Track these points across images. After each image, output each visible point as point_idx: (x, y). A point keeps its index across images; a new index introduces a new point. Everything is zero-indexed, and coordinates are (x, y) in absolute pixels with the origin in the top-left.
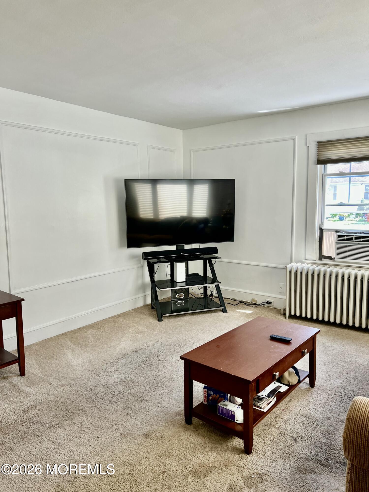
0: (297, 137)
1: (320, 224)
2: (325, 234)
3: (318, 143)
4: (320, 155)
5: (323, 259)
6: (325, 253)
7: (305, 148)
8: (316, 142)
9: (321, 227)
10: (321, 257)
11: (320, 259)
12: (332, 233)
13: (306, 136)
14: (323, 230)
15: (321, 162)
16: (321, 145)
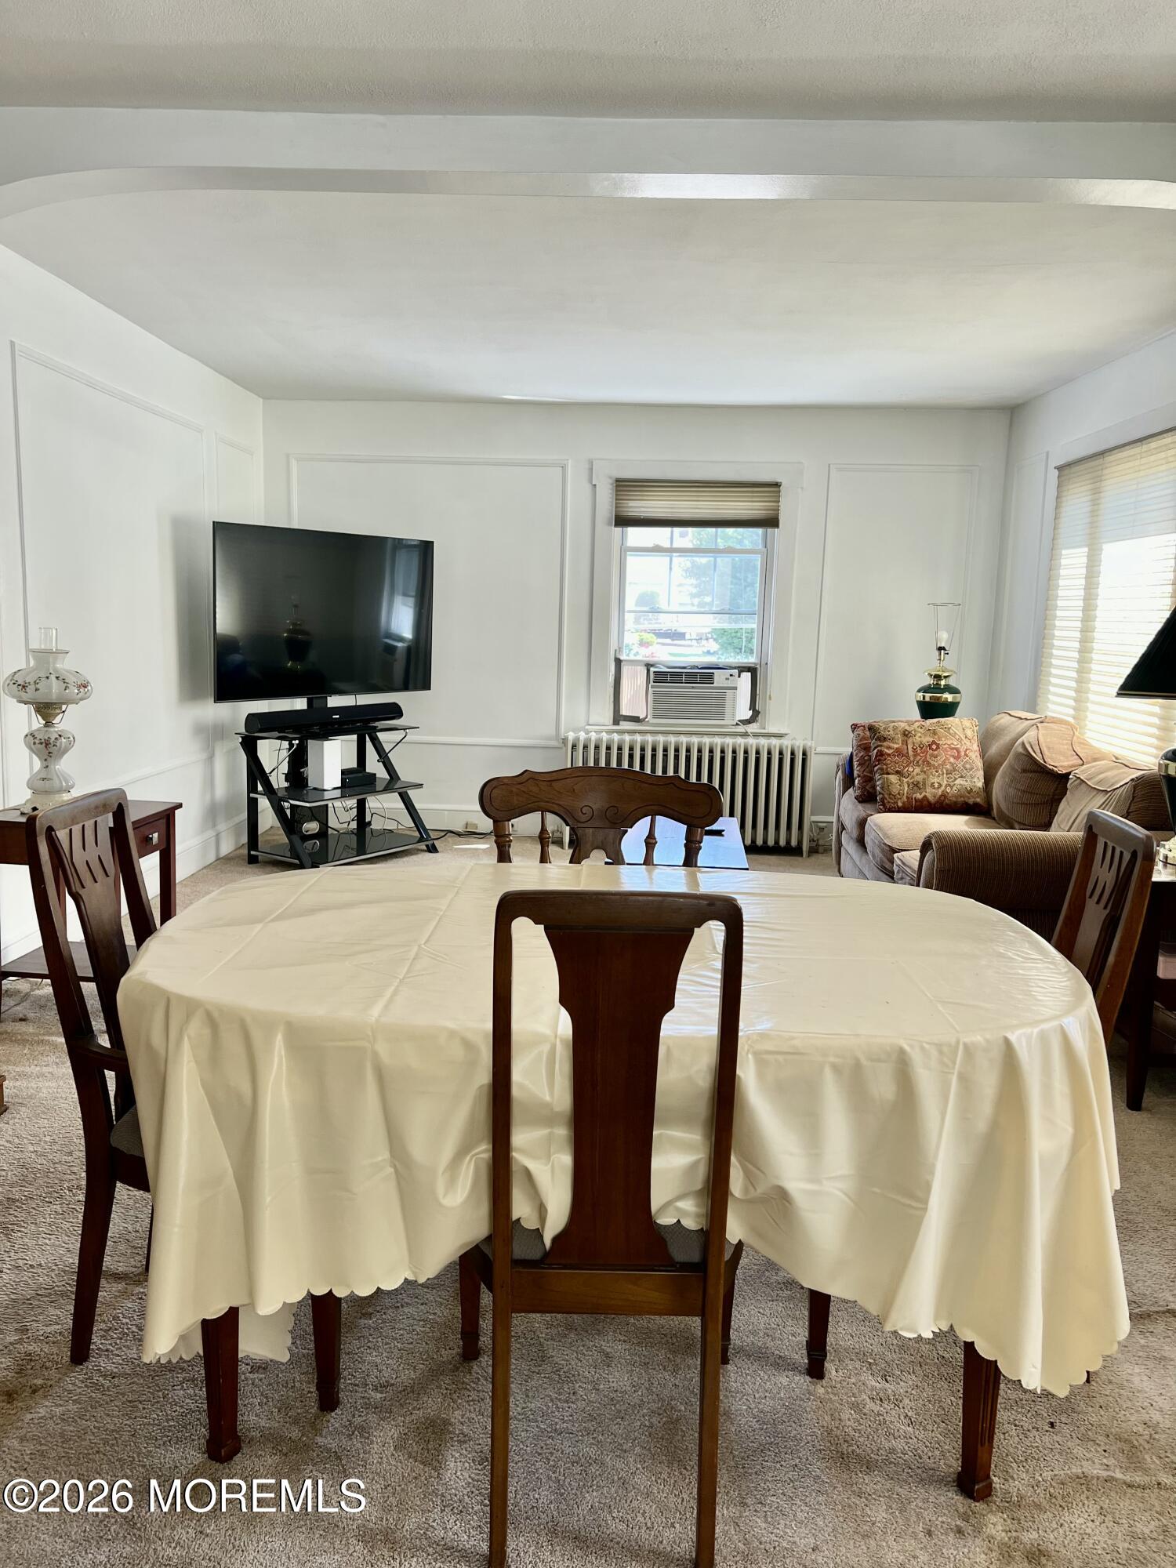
0: (570, 461)
1: (616, 651)
2: (626, 670)
3: (618, 480)
4: (620, 507)
5: (621, 723)
6: (625, 711)
7: (588, 487)
8: (610, 478)
9: (618, 656)
10: (618, 718)
11: (616, 722)
12: (639, 668)
13: (591, 463)
14: (622, 664)
15: (623, 521)
16: (624, 486)
